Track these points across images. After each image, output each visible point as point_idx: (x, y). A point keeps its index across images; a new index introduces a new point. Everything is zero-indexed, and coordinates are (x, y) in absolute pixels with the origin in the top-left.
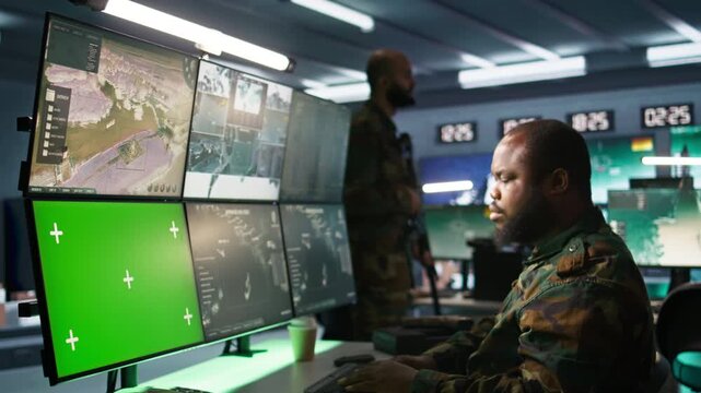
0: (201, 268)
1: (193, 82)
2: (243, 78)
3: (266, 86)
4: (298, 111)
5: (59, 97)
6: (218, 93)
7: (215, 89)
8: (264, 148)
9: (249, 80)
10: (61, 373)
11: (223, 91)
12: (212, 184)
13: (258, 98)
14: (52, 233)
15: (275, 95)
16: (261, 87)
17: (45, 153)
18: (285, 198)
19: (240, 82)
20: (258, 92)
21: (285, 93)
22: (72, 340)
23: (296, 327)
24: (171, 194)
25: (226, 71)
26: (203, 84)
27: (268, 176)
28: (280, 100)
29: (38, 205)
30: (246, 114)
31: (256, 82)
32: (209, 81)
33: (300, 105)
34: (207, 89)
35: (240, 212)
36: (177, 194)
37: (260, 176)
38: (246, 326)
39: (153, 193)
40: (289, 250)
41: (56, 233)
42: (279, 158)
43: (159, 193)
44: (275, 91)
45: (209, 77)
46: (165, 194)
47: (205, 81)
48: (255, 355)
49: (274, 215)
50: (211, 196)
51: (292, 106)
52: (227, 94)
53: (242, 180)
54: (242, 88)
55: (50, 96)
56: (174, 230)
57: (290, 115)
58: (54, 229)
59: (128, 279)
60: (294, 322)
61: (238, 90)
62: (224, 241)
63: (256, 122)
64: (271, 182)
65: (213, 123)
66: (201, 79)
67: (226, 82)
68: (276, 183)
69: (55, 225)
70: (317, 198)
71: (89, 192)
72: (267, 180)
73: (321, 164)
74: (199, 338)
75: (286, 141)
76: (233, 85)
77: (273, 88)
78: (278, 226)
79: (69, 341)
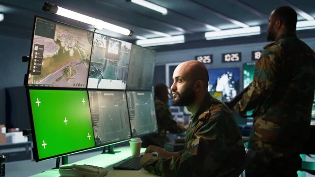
0: (94, 117)
1: (91, 42)
2: (111, 40)
3: (121, 43)
4: (134, 52)
5: (39, 49)
6: (101, 46)
7: (100, 44)
8: (120, 68)
9: (114, 40)
10: (40, 157)
11: (103, 45)
12: (99, 83)
13: (117, 47)
14: (36, 102)
15: (124, 46)
16: (119, 43)
17: (34, 71)
18: (128, 88)
19: (110, 41)
20: (117, 45)
21: (129, 45)
22: (44, 145)
23: (133, 142)
24: (82, 87)
25: (105, 37)
26: (95, 42)
27: (122, 80)
28: (126, 48)
29: (31, 91)
30: (113, 54)
31: (117, 41)
32: (98, 41)
33: (135, 50)
34: (97, 44)
35: (110, 94)
36: (85, 87)
37: (118, 79)
38: (112, 141)
39: (75, 87)
40: (130, 110)
41: (38, 102)
42: (126, 72)
43: (78, 87)
44: (124, 45)
45: (98, 40)
46: (80, 87)
47: (96, 41)
48: (116, 154)
49: (124, 96)
50: (99, 88)
51: (132, 51)
52: (105, 47)
53: (111, 81)
54: (111, 44)
55: (36, 48)
56: (84, 101)
57: (131, 54)
58: (37, 101)
59: (66, 121)
60: (132, 139)
61: (109, 45)
62: (103, 106)
63: (117, 58)
64: (123, 82)
65: (100, 58)
66: (94, 40)
67: (104, 41)
68: (125, 83)
69: (38, 99)
70: (141, 89)
71: (51, 86)
72: (121, 81)
73: (143, 75)
74: (94, 145)
75: (128, 65)
76: (108, 43)
77: (124, 43)
78: (125, 100)
79: (43, 145)
